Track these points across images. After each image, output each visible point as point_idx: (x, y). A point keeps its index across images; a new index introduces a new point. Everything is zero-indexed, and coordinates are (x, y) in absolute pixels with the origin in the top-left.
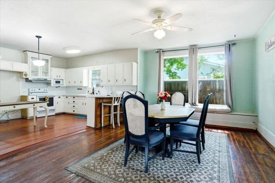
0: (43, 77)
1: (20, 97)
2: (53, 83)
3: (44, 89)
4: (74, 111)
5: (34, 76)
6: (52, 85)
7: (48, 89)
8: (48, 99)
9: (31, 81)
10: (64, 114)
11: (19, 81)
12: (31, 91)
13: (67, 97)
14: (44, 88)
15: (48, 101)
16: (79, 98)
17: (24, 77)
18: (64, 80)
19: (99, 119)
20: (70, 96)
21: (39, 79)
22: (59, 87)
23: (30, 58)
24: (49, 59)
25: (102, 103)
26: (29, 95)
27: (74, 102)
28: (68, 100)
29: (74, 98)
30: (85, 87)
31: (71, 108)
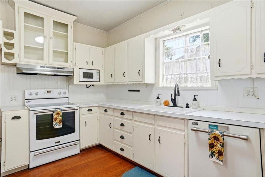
0: (55, 62)
2: (78, 77)
3: (60, 90)
4: (122, 150)
6: (76, 81)
7: (67, 90)
8: (60, 118)
10: (100, 147)
13: (106, 111)
15: (60, 121)
16: (136, 118)
18: (101, 71)
20: (113, 108)
22: (93, 85)
23: (22, 15)
24: (71, 24)
27: (122, 125)
28: (108, 117)
29: (122, 114)
30: (147, 85)
31: (115, 140)
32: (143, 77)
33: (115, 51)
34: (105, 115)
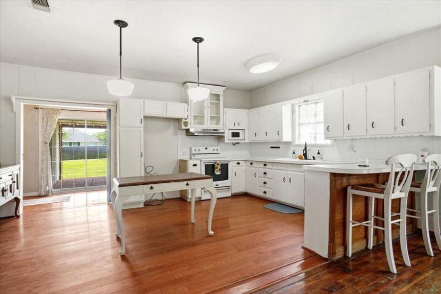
0: (212, 126)
1: (179, 162)
2: (228, 136)
3: (214, 148)
4: (265, 192)
5: (199, 124)
6: (226, 140)
7: (219, 147)
8: (219, 167)
9: (193, 135)
10: (246, 195)
11: (177, 134)
12: (193, 152)
13: (251, 164)
14: (214, 146)
15: (220, 170)
16: (275, 167)
17: (184, 127)
18: (246, 131)
19: (338, 234)
20: (257, 161)
21: (205, 130)
22: (238, 143)
24: (221, 94)
25: (349, 188)
26: (191, 158)
27: (265, 173)
28: (254, 168)
29: (265, 165)
30: (286, 143)
31: (259, 186)
32: (281, 137)
33: (258, 113)
34: (251, 167)
